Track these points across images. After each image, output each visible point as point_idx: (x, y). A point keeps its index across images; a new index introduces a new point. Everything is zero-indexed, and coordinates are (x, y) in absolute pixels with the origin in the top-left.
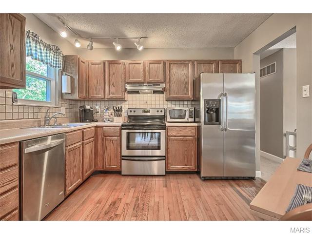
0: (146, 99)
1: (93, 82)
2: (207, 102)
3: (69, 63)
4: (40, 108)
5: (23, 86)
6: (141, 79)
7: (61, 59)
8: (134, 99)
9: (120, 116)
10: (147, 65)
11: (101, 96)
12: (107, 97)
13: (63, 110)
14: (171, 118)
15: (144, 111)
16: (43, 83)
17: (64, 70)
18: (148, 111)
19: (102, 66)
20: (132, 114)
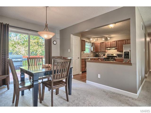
0: (113, 51)
1: (98, 48)
2: (124, 52)
3: (93, 44)
4: (88, 54)
5: (85, 51)
6: (110, 46)
7: (91, 44)
8: (109, 51)
9: (105, 56)
10: (111, 42)
11: (100, 51)
12: (101, 51)
13: (92, 55)
14: (118, 57)
15: (112, 55)
16: (88, 49)
17: (92, 46)
18: (113, 55)
19: (100, 44)
20: (108, 55)
